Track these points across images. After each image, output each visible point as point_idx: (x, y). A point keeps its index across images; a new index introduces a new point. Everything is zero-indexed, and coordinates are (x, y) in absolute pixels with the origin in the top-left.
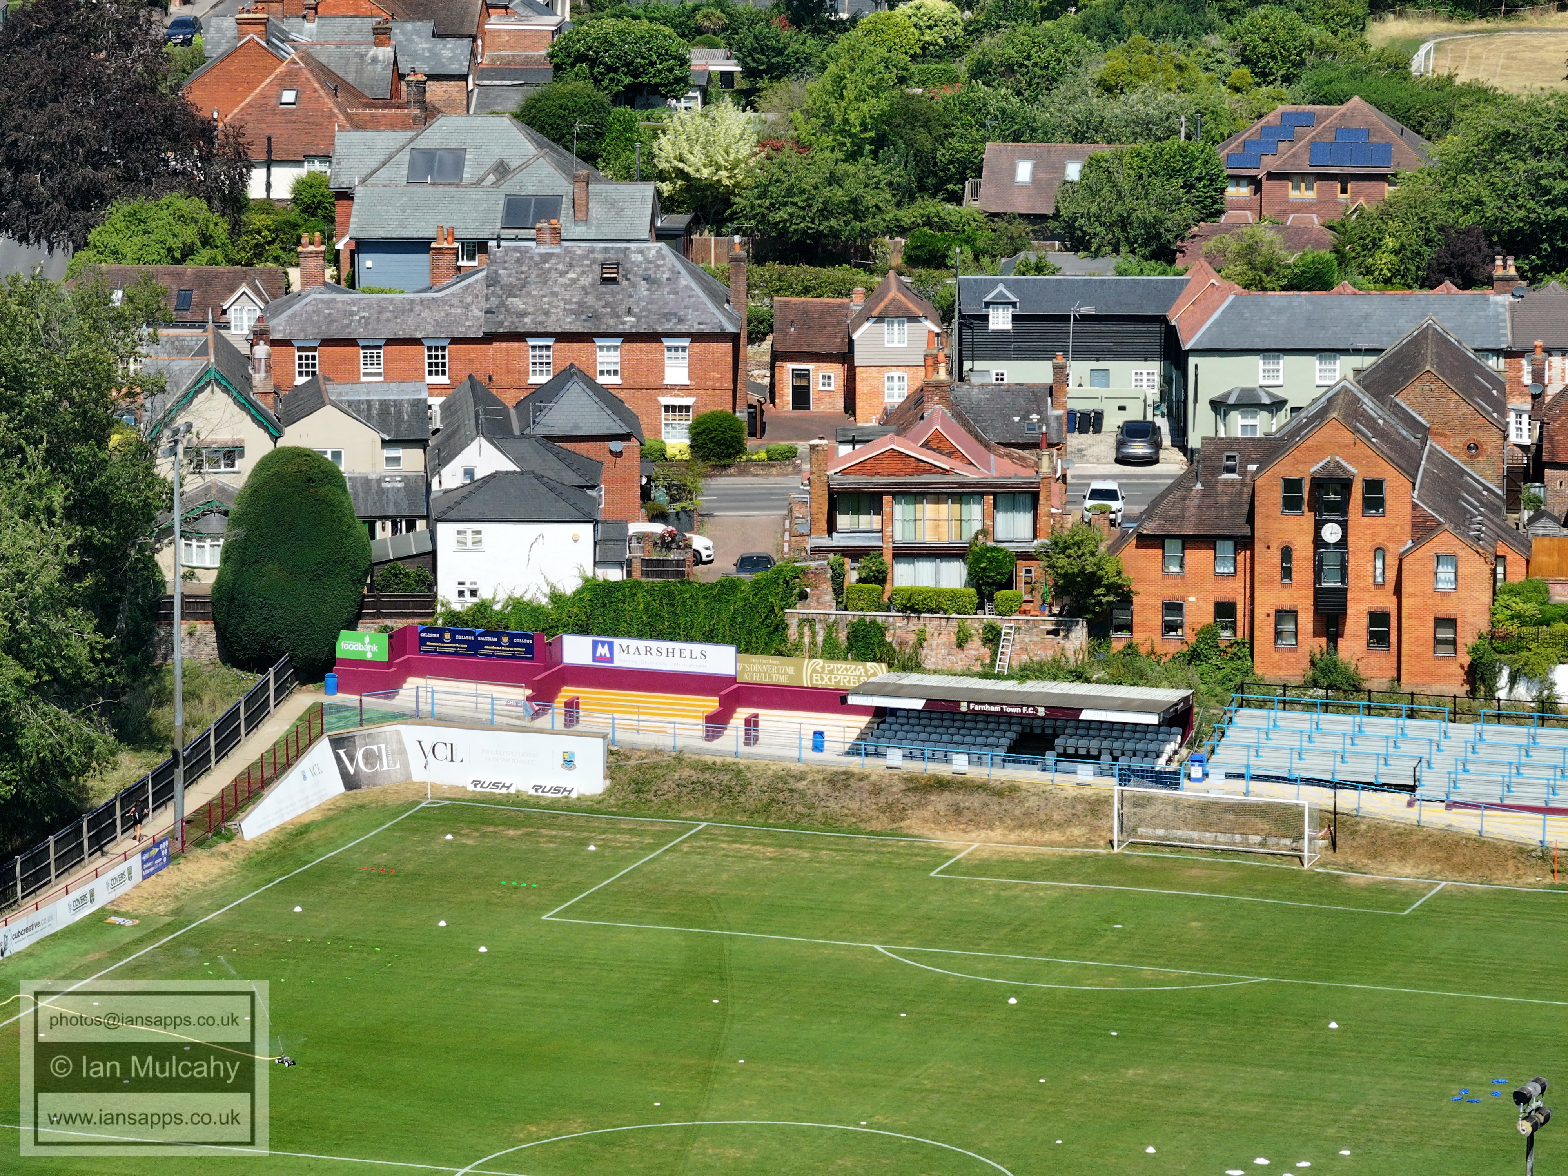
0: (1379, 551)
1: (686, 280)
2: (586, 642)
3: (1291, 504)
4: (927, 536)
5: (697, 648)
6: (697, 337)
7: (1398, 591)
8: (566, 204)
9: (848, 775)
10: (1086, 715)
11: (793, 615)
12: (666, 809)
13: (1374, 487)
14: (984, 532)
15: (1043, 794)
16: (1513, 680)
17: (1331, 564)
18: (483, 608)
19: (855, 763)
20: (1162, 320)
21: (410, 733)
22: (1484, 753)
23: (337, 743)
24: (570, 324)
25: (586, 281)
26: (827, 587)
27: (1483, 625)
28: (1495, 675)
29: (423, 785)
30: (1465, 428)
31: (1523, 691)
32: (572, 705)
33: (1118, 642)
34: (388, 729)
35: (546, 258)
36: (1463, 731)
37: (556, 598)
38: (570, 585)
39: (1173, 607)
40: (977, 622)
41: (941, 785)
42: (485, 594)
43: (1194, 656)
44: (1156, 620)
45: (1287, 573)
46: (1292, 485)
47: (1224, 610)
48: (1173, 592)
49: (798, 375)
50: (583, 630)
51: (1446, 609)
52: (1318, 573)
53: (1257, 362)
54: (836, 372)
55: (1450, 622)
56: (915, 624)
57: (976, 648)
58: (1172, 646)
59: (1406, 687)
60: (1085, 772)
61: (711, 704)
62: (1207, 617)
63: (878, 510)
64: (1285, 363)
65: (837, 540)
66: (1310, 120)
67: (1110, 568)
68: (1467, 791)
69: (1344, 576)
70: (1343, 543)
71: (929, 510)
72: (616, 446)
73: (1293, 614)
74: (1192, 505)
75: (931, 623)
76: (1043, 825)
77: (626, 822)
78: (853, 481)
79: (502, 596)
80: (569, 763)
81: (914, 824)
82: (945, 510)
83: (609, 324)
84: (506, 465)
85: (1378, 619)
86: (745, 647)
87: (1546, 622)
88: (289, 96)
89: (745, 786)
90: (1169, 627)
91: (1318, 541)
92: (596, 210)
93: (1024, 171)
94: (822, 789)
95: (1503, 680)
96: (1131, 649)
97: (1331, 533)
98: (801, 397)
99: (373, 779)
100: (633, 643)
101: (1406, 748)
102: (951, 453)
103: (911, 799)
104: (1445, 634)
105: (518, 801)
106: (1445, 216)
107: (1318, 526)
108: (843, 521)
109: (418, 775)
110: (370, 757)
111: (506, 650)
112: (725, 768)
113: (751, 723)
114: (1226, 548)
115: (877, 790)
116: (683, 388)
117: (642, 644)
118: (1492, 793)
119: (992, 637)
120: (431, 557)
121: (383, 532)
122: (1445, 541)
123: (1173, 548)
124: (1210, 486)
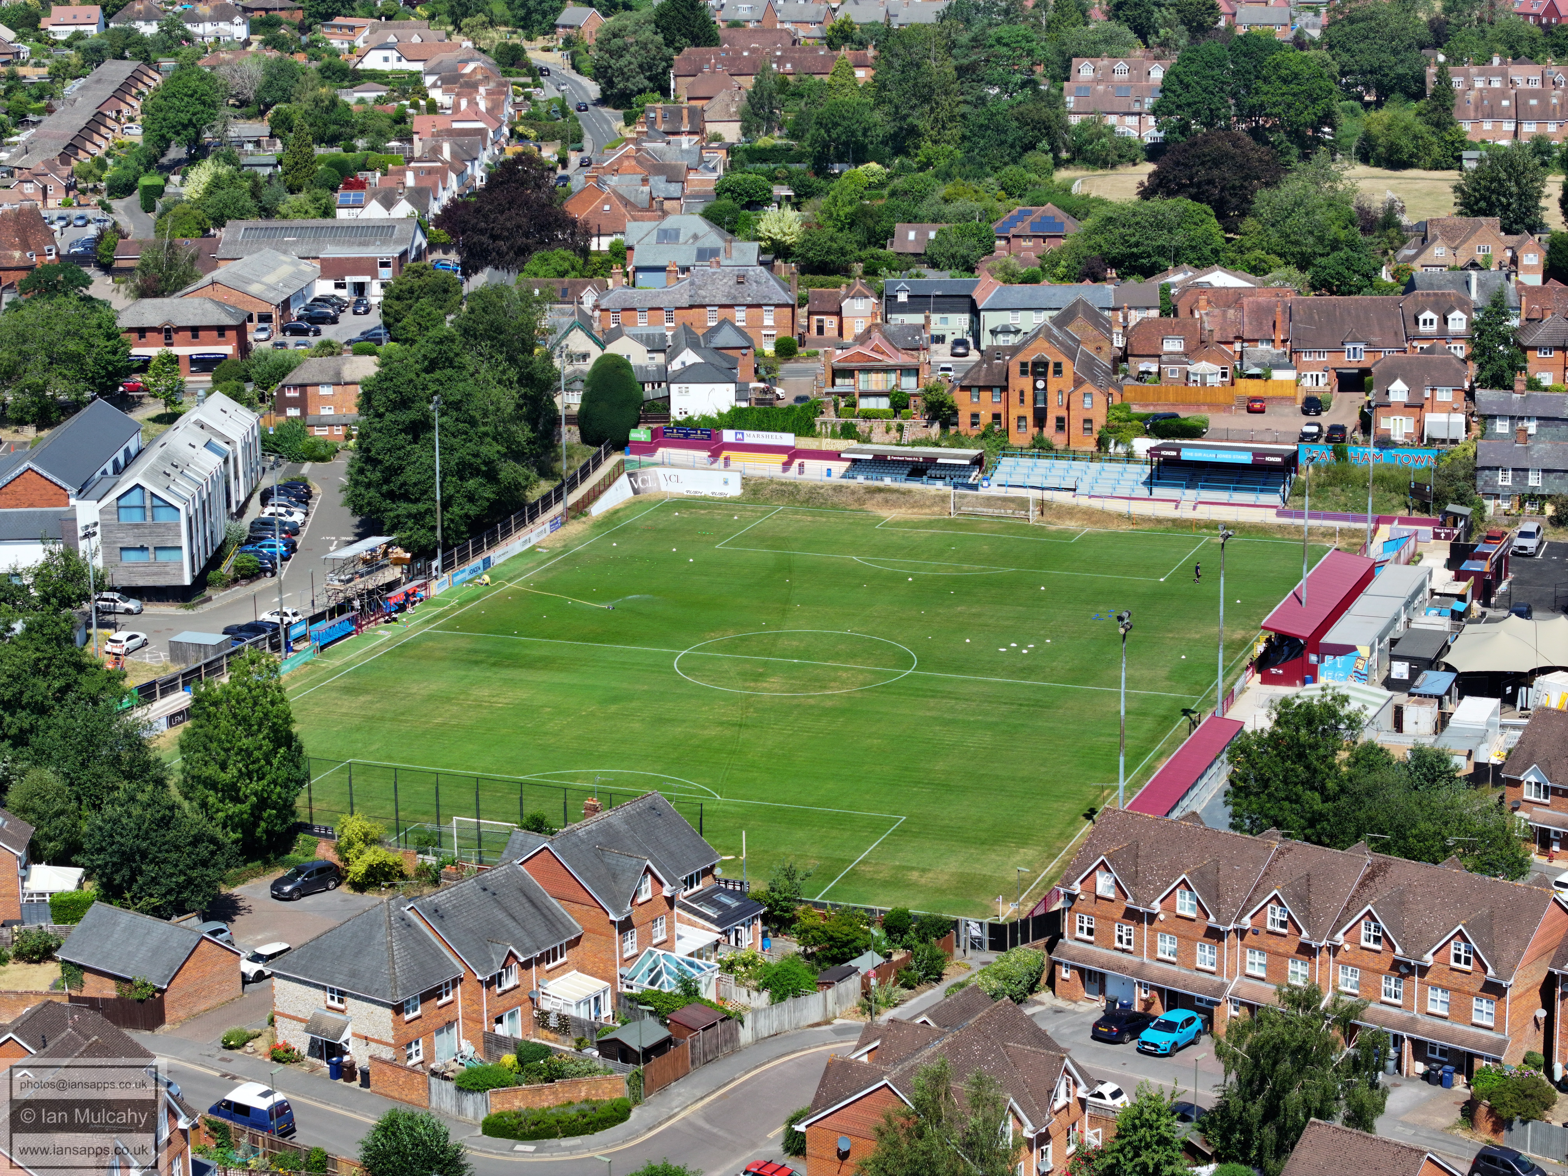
0: (1060, 392)
1: (772, 282)
2: (733, 432)
3: (1024, 373)
4: (873, 388)
5: (778, 434)
6: (777, 306)
7: (1068, 408)
8: (722, 251)
9: (841, 486)
10: (939, 461)
11: (818, 420)
12: (766, 501)
13: (1058, 365)
14: (897, 385)
15: (922, 494)
16: (1116, 445)
17: (1040, 398)
18: (690, 419)
19: (844, 482)
20: (970, 297)
21: (660, 471)
22: (1104, 475)
23: (630, 475)
24: (724, 301)
25: (731, 283)
26: (832, 409)
27: (1103, 422)
28: (1108, 443)
29: (666, 493)
30: (1095, 340)
31: (1121, 449)
32: (727, 459)
33: (952, 430)
34: (651, 469)
35: (714, 273)
36: (1095, 466)
37: (720, 414)
38: (725, 409)
39: (975, 416)
40: (894, 422)
41: (880, 490)
42: (690, 413)
43: (984, 436)
44: (968, 421)
45: (1022, 401)
46: (1024, 365)
47: (996, 417)
48: (975, 410)
49: (819, 321)
50: (731, 427)
51: (1088, 416)
52: (1035, 401)
53: (1009, 313)
54: (835, 319)
55: (1090, 421)
56: (868, 424)
57: (894, 433)
58: (975, 432)
59: (1072, 448)
60: (939, 484)
61: (784, 458)
62: (990, 420)
63: (853, 377)
64: (1020, 314)
65: (836, 389)
66: (1030, 213)
67: (949, 401)
68: (1097, 491)
69: (1045, 402)
70: (1045, 389)
71: (874, 376)
72: (744, 351)
73: (1025, 418)
74: (983, 373)
75: (875, 423)
76: (922, 506)
77: (750, 507)
78: (842, 365)
79: (697, 414)
80: (726, 483)
81: (868, 506)
82: (881, 376)
83: (741, 301)
84: (699, 360)
85: (1060, 420)
86: (799, 434)
87: (1129, 421)
88: (607, 207)
89: (799, 491)
90: (974, 424)
91: (1035, 388)
92: (735, 253)
93: (912, 235)
94: (830, 492)
95: (1112, 445)
96: (958, 433)
97: (1040, 384)
98: (820, 330)
99: (645, 490)
100: (752, 433)
101: (1072, 473)
102: (883, 353)
103: (868, 496)
104: (1088, 426)
105: (705, 499)
106: (1086, 252)
107: (1035, 381)
108: (838, 381)
109: (664, 488)
110: (643, 481)
111: (699, 436)
112: (791, 484)
113: (801, 465)
114: (997, 391)
115: (853, 493)
116: (771, 327)
117: (756, 433)
118: (1108, 492)
119: (900, 428)
120: (668, 398)
121: (648, 388)
122: (1088, 387)
123: (975, 391)
124: (990, 365)
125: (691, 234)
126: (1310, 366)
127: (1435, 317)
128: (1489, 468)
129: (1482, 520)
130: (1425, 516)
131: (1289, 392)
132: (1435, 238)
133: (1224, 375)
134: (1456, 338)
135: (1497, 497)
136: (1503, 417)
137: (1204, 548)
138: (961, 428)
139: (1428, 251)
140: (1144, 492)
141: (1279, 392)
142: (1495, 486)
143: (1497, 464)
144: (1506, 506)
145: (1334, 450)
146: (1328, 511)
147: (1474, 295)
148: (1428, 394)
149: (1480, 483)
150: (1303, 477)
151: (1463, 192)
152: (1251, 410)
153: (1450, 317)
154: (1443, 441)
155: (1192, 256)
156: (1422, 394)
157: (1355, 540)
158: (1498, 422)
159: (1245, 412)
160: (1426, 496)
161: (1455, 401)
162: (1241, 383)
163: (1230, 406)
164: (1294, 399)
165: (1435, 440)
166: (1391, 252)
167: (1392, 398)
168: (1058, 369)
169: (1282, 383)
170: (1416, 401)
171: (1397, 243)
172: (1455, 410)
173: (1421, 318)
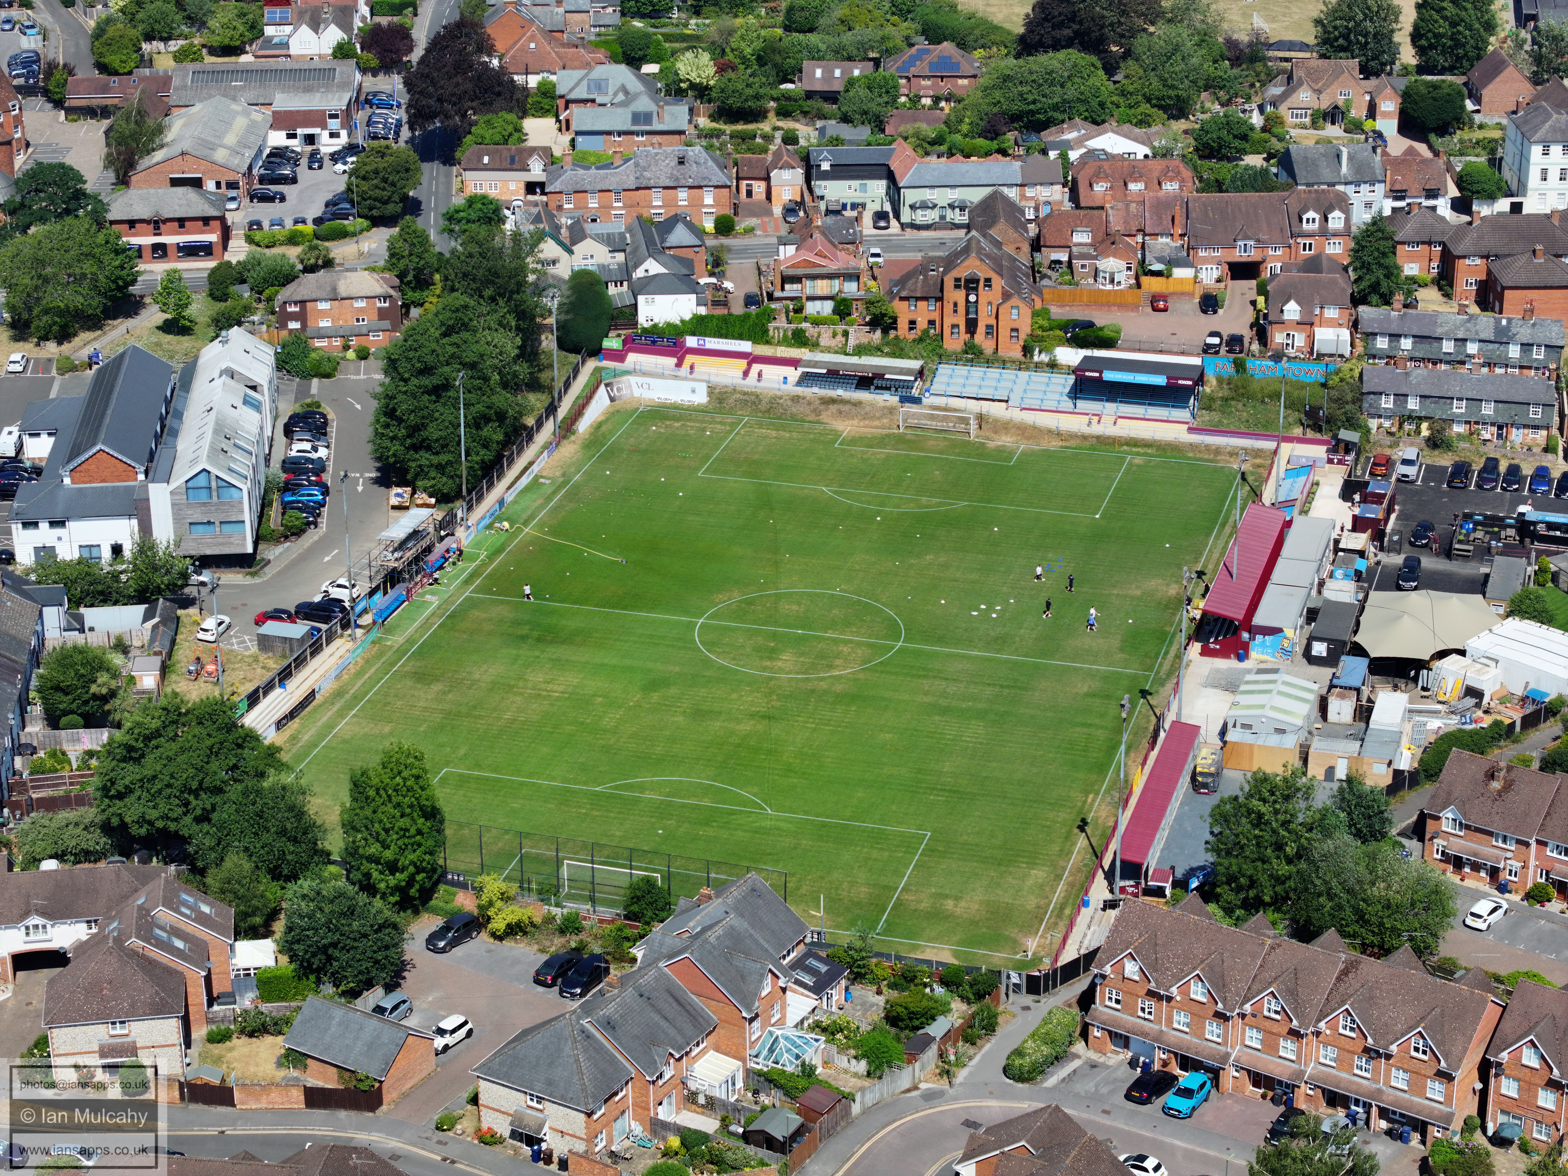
0: (990, 303)
2: (695, 339)
3: (957, 287)
4: (819, 293)
5: (736, 341)
6: (716, 187)
7: (997, 317)
8: (655, 115)
9: (798, 397)
10: (887, 376)
11: (771, 326)
12: (731, 410)
13: (988, 280)
14: (840, 291)
15: (872, 405)
16: (1040, 353)
17: (972, 309)
18: (655, 326)
19: (800, 390)
20: (889, 168)
21: (633, 379)
22: (1032, 386)
23: (607, 385)
24: (668, 182)
25: (673, 163)
26: (784, 315)
27: (1028, 330)
28: (1033, 350)
29: (639, 399)
31: (1045, 358)
32: (691, 364)
33: (892, 334)
34: (625, 378)
35: (657, 154)
36: (1024, 375)
37: (682, 321)
38: (687, 317)
39: (912, 323)
40: (840, 328)
41: (833, 401)
42: (656, 321)
43: (921, 340)
44: (907, 326)
45: (955, 311)
46: (957, 280)
47: (932, 323)
48: (912, 317)
49: (748, 186)
50: (694, 334)
51: (1014, 326)
52: (967, 313)
53: (927, 190)
54: (763, 186)
55: (1017, 330)
56: (816, 329)
57: (840, 338)
58: (913, 335)
59: (1000, 353)
60: (885, 396)
61: (743, 363)
62: (925, 325)
63: (800, 282)
64: (936, 190)
65: (785, 294)
66: (927, 52)
67: (890, 310)
68: (1027, 403)
69: (977, 313)
70: (976, 301)
71: (819, 282)
72: (696, 249)
73: (958, 326)
74: (919, 285)
75: (823, 328)
76: (873, 418)
77: (718, 418)
78: (791, 272)
79: (662, 321)
80: (693, 391)
81: (825, 417)
82: (825, 282)
83: (683, 182)
84: (663, 270)
85: (989, 327)
86: (755, 341)
87: (1051, 329)
88: (533, 45)
89: (760, 401)
90: (911, 329)
91: (967, 301)
92: (667, 117)
93: (819, 73)
94: (789, 403)
95: (1036, 352)
96: (897, 338)
97: (972, 298)
98: (749, 193)
99: (620, 398)
100: (712, 339)
101: (1003, 384)
102: (825, 257)
103: (822, 407)
104: (1014, 334)
105: (675, 407)
106: (987, 109)
107: (967, 296)
108: (787, 287)
109: (637, 396)
110: (619, 390)
111: (665, 343)
112: (752, 394)
113: (760, 375)
114: (932, 301)
115: (809, 403)
116: (711, 206)
117: (716, 339)
118: (1036, 404)
119: (846, 334)
120: (635, 306)
121: (612, 290)
122: (1015, 301)
123: (913, 302)
124: (926, 276)
125: (618, 85)
126: (1205, 260)
127: (1317, 217)
128: (1374, 393)
129: (1368, 441)
130: (1318, 436)
131: (1188, 288)
132: (1300, 84)
133: (1129, 269)
134: (1335, 235)
135: (1380, 417)
136: (1383, 334)
137: (1128, 470)
138: (900, 333)
139: (1295, 95)
140: (1068, 404)
141: (1179, 288)
142: (1378, 408)
143: (1380, 390)
144: (1387, 424)
145: (1235, 362)
146: (1232, 428)
147: (1344, 169)
148: (1317, 311)
149: (1365, 405)
150: (1208, 389)
151: (1323, 25)
152: (1155, 309)
153: (1330, 216)
154: (1331, 355)
155: (1082, 109)
156: (1312, 312)
157: (1258, 461)
158: (1379, 339)
159: (1150, 309)
160: (1319, 419)
161: (1340, 317)
162: (1145, 280)
163: (1137, 307)
164: (1191, 295)
165: (1324, 355)
166: (1258, 85)
167: (1286, 316)
168: (988, 281)
169: (1181, 281)
170: (1306, 320)
171: (1263, 76)
172: (1340, 325)
173: (1305, 217)
